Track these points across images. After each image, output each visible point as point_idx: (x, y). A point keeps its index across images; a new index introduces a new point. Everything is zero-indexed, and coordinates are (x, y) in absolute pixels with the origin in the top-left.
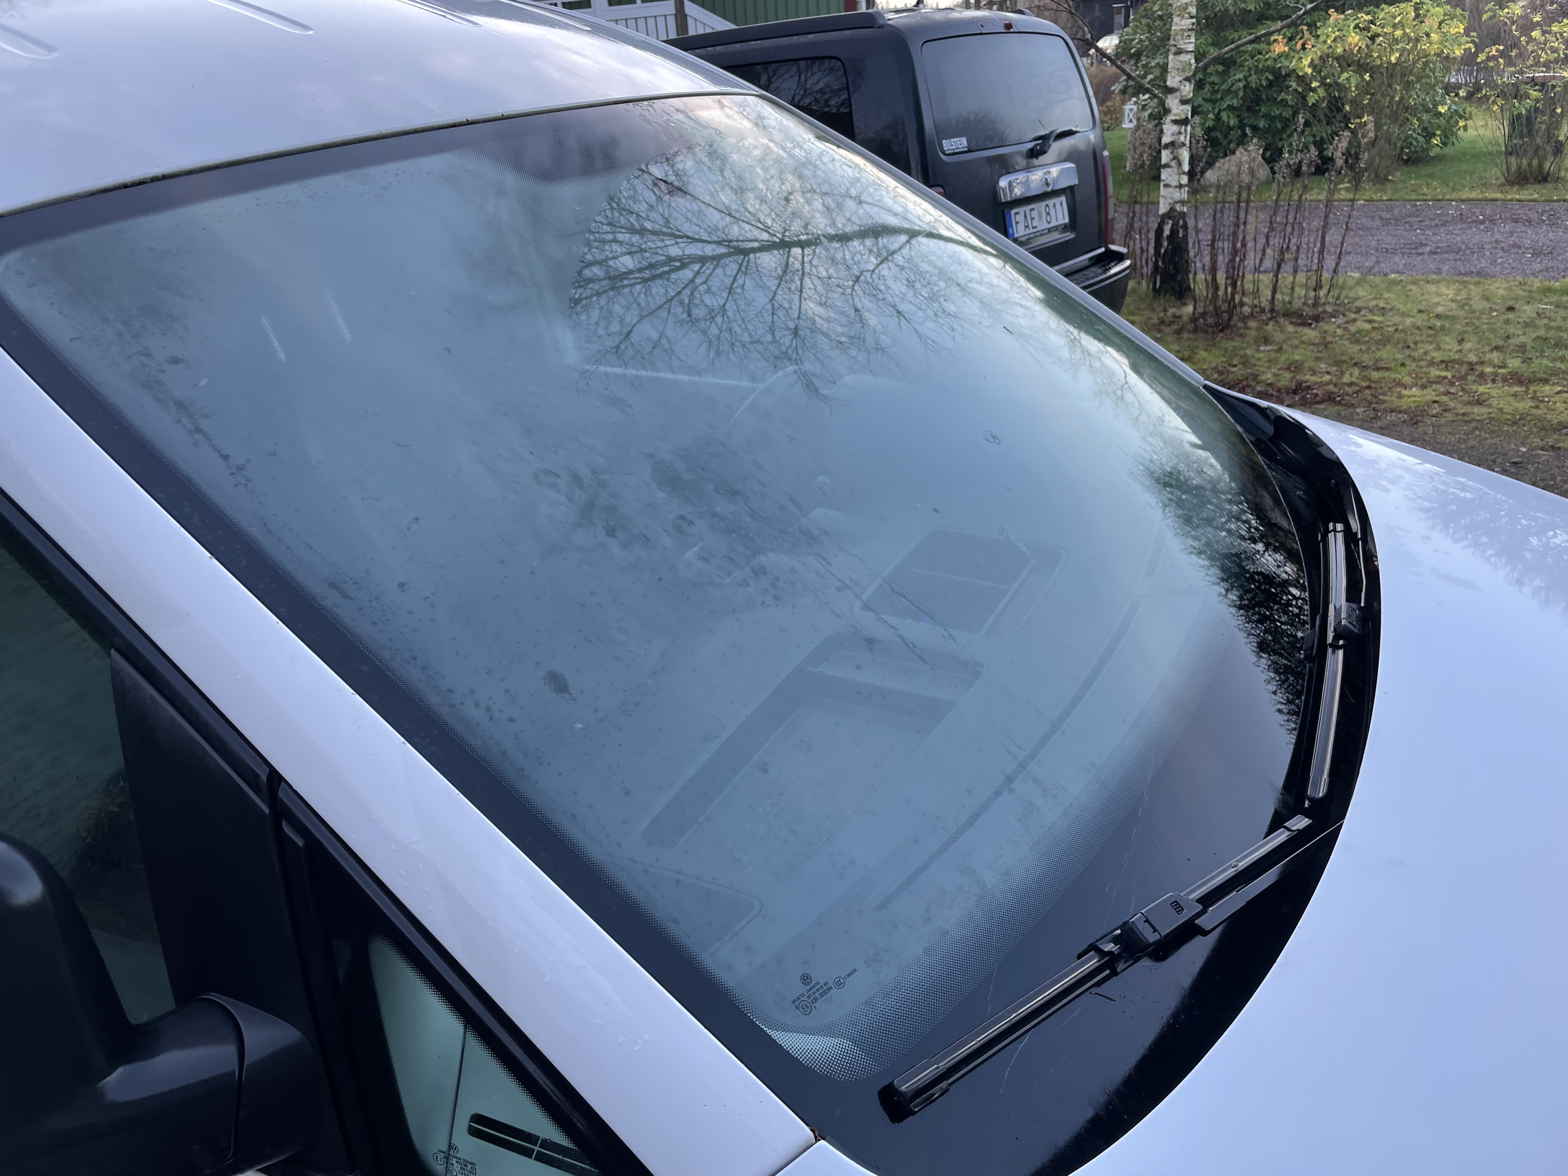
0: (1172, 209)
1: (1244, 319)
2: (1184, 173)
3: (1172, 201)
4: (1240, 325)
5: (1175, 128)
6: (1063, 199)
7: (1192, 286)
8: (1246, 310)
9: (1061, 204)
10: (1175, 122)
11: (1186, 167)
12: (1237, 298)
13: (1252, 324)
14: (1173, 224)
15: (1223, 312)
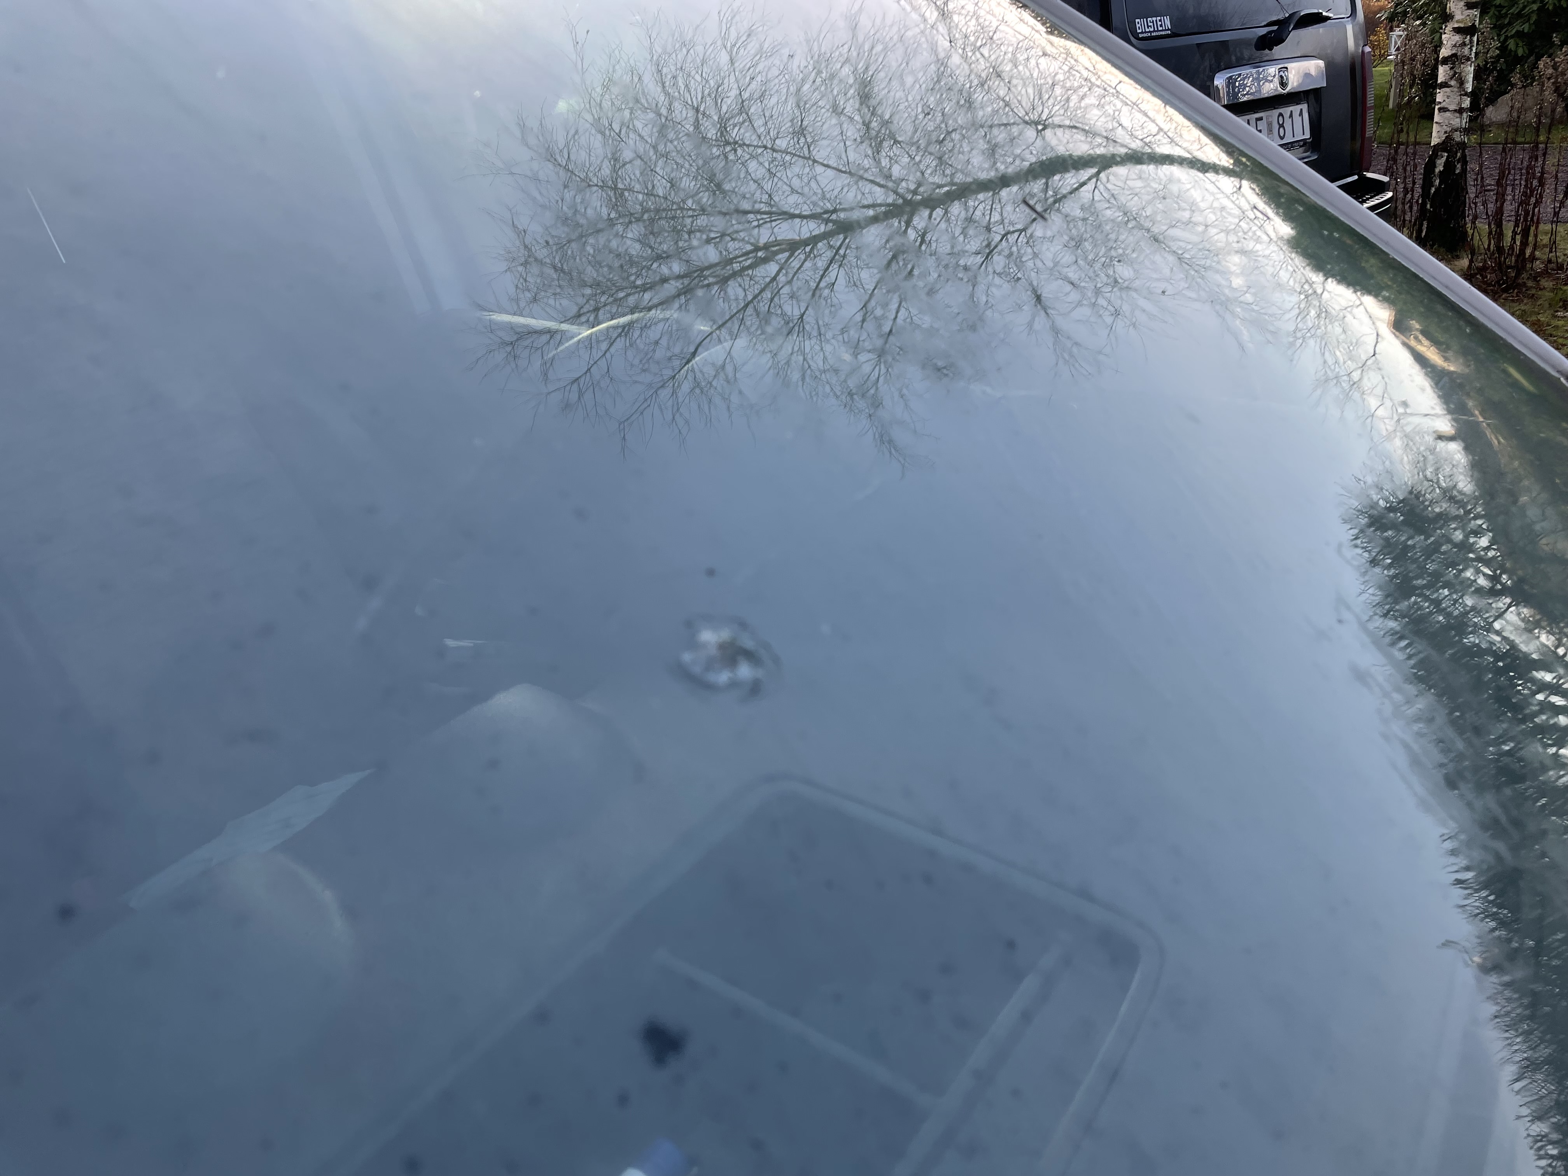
0: (1449, 138)
1: (1536, 277)
2: (1466, 94)
3: (1448, 129)
4: (1530, 283)
5: (1457, 38)
6: (1304, 107)
7: (1470, 232)
8: (1538, 266)
9: (1301, 114)
10: (1457, 30)
11: (1469, 87)
12: (1528, 252)
13: (1546, 283)
14: (1448, 157)
15: (1509, 267)
